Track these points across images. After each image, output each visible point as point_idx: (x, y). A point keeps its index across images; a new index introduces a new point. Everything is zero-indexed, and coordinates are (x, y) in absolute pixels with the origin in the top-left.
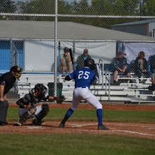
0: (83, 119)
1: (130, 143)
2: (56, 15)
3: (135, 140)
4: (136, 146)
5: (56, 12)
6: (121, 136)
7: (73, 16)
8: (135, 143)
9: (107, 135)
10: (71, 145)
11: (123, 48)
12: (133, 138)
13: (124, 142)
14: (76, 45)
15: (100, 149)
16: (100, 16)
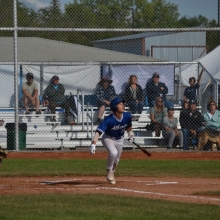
0: (56, 172)
1: (122, 204)
2: (16, 28)
3: (128, 201)
4: (129, 209)
5: (16, 23)
6: (109, 196)
7: (40, 29)
8: (128, 205)
9: (89, 195)
10: (39, 210)
11: (110, 73)
12: (126, 198)
13: (113, 205)
14: (45, 69)
15: (81, 214)
16: (77, 29)
